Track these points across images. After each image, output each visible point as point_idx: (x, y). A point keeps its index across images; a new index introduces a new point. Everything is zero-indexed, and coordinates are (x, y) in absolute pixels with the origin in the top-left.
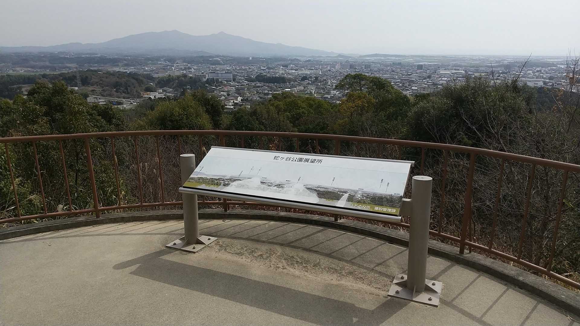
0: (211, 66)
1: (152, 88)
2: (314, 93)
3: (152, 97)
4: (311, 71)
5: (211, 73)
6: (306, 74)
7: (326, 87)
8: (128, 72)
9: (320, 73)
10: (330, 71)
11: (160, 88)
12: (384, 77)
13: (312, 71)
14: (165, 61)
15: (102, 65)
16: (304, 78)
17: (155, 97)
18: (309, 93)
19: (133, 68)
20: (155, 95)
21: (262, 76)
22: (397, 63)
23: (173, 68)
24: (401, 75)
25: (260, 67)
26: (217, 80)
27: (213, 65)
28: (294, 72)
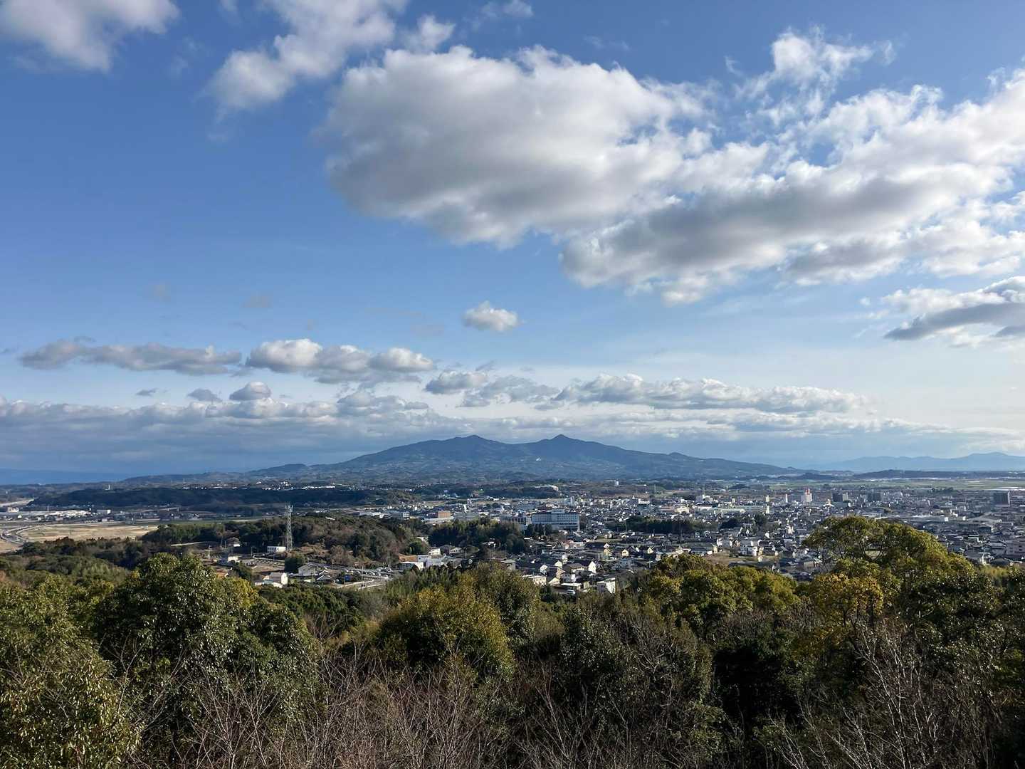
0: (538, 500)
1: (421, 546)
2: (755, 555)
3: (420, 566)
4: (746, 506)
5: (538, 513)
6: (737, 514)
7: (782, 542)
8: (381, 517)
9: (768, 512)
10: (788, 506)
11: (438, 546)
12: (915, 518)
13: (750, 507)
14: (451, 492)
15: (336, 504)
16: (731, 523)
17: (425, 564)
18: (746, 554)
19: (391, 507)
20: (424, 560)
21: (640, 520)
22: (943, 489)
23: (465, 506)
24: (957, 515)
25: (636, 501)
26: (548, 528)
27: (541, 498)
28: (711, 511)
